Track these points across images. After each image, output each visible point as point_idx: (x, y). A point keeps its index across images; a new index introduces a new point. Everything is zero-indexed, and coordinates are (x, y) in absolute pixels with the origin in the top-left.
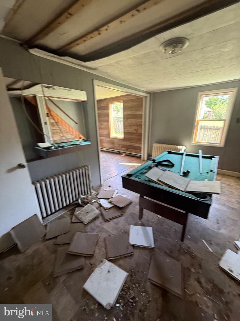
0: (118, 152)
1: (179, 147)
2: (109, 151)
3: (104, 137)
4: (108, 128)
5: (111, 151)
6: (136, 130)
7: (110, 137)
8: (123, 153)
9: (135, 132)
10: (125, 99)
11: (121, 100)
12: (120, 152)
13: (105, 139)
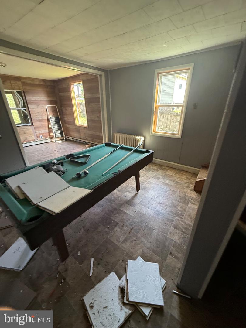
0: (84, 142)
1: (137, 137)
2: (76, 140)
3: (70, 124)
4: (72, 114)
5: (78, 141)
6: (98, 117)
7: (76, 125)
8: (89, 143)
9: (97, 119)
10: (85, 78)
11: (81, 79)
12: (86, 142)
13: (71, 127)
